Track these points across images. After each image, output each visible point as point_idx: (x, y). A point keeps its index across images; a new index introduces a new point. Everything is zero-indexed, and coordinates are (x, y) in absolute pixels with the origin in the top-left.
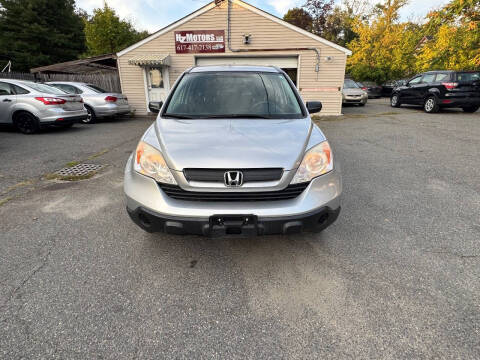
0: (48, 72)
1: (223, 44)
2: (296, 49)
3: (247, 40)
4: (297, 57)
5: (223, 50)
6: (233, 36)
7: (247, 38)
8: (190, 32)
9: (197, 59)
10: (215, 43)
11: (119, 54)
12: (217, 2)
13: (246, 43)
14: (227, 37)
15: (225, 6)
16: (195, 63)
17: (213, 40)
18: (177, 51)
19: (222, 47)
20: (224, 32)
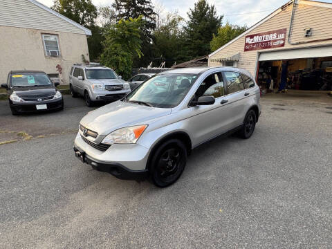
1: (284, 40)
5: (283, 45)
6: (294, 32)
7: (308, 31)
8: (257, 35)
9: (260, 54)
10: (275, 41)
11: (210, 56)
12: (283, 8)
13: (306, 36)
14: (288, 34)
15: (290, 8)
16: (259, 57)
17: (275, 38)
18: (246, 50)
19: (282, 42)
20: (285, 29)
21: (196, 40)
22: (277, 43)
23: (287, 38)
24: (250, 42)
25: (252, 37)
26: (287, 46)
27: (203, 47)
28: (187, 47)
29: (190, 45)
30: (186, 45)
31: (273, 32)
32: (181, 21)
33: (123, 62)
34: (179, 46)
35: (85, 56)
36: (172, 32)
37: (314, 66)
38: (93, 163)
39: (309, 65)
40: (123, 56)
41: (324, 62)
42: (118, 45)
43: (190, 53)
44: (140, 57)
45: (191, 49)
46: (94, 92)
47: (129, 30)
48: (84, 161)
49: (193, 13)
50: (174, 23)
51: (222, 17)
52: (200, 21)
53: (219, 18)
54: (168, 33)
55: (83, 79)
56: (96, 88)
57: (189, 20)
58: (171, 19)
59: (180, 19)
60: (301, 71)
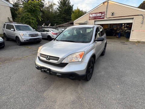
0: (59, 26)
1: (104, 16)
2: (133, 16)
3: (113, 14)
4: (133, 18)
5: (104, 18)
6: (108, 13)
7: (113, 13)
8: (94, 13)
9: (95, 21)
10: (101, 16)
11: (74, 21)
12: (103, 3)
13: (112, 15)
14: (105, 14)
15: (106, 4)
16: (95, 23)
17: (101, 15)
18: (89, 20)
19: (103, 17)
20: (104, 12)
21: (63, 14)
22: (102, 17)
23: (105, 16)
24: (91, 16)
25: (92, 14)
26: (105, 19)
27: (66, 17)
28: (59, 17)
29: (60, 16)
30: (58, 16)
31: (100, 13)
32: (55, 5)
33: (33, 22)
34: (55, 16)
35: (10, 18)
36: (51, 10)
37: (110, 27)
38: (57, 74)
39: (109, 27)
40: (33, 19)
41: (113, 26)
42: (29, 14)
43: (60, 20)
44: (41, 20)
45: (60, 18)
46: (22, 37)
47: (34, 6)
48: (50, 74)
49: (61, 2)
50: (51, 6)
51: (73, 5)
52: (64, 6)
53: (72, 6)
54: (49, 10)
55: (14, 31)
56: (24, 35)
57: (59, 5)
58: (50, 4)
59: (54, 4)
60: (106, 29)
